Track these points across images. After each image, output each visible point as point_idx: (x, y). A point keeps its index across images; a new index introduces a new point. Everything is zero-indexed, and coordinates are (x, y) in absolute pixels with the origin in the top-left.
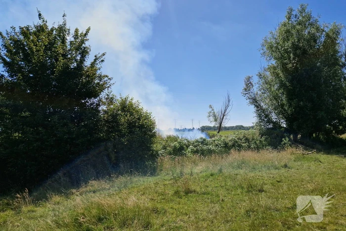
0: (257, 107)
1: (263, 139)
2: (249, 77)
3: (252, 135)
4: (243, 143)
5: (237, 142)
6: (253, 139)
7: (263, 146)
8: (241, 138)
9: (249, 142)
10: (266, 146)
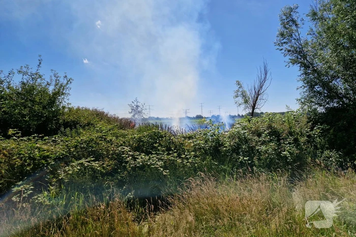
0: (306, 66)
1: (317, 131)
2: (291, 10)
3: (289, 123)
4: (264, 143)
5: (246, 141)
6: (291, 134)
7: (316, 148)
8: (261, 130)
9: (279, 140)
10: (323, 148)
